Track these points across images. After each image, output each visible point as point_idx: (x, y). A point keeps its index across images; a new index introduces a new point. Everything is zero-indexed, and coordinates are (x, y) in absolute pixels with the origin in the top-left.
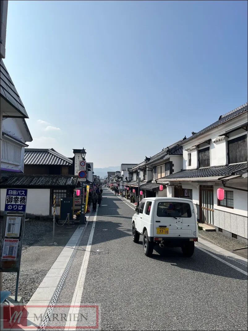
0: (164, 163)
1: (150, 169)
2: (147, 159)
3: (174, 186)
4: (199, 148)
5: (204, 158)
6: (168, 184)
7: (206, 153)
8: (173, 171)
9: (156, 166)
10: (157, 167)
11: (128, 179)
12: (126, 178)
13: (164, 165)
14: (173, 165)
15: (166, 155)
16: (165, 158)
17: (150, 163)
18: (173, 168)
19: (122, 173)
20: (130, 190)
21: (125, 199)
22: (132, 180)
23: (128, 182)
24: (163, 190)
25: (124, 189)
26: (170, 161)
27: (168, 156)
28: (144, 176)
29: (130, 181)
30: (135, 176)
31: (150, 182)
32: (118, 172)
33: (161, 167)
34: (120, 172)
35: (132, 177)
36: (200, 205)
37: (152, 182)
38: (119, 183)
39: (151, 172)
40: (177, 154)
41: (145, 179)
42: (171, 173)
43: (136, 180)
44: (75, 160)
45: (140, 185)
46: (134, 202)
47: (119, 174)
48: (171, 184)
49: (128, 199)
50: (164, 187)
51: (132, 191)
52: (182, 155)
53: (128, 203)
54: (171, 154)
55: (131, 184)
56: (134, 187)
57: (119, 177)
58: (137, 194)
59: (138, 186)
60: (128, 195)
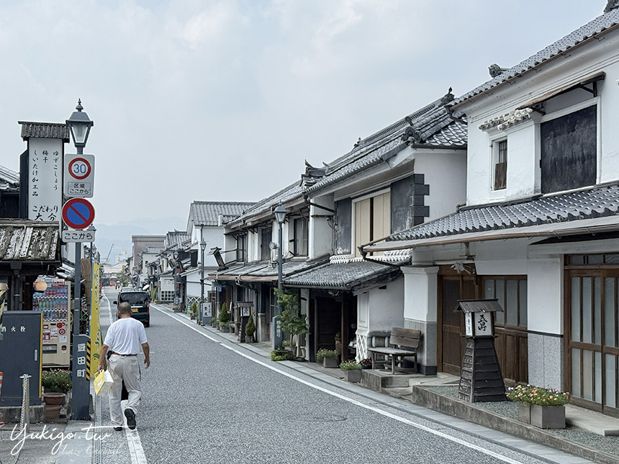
0: (389, 182)
1: (321, 212)
2: (311, 172)
3: (436, 270)
4: (544, 114)
5: (567, 154)
6: (408, 263)
7: (577, 133)
8: (426, 212)
9: (349, 200)
10: (354, 201)
11: (223, 256)
12: (217, 254)
13: (389, 190)
14: (426, 190)
15: (402, 148)
17: (326, 187)
18: (427, 201)
19: (196, 235)
20: (235, 294)
21: (215, 330)
22: (238, 260)
23: (223, 267)
24: (389, 286)
25: (206, 295)
26: (416, 172)
27: (407, 154)
28: (294, 241)
29: (233, 264)
30: (253, 243)
31: (324, 260)
32: (177, 233)
33: (372, 199)
34: (184, 234)
35: (237, 250)
36: (566, 337)
37: (333, 260)
38: (182, 275)
39: (324, 223)
40: (442, 147)
41: (300, 251)
42: (418, 220)
43: (256, 259)
44: (31, 164)
45: (285, 272)
46: (255, 341)
47: (181, 240)
48: (425, 258)
49: (226, 330)
50: (391, 276)
51: (240, 299)
52: (465, 148)
53: (229, 342)
54: (421, 144)
55: (238, 274)
56: (253, 283)
57: (182, 254)
58: (265, 309)
59: (276, 278)
60: (226, 318)
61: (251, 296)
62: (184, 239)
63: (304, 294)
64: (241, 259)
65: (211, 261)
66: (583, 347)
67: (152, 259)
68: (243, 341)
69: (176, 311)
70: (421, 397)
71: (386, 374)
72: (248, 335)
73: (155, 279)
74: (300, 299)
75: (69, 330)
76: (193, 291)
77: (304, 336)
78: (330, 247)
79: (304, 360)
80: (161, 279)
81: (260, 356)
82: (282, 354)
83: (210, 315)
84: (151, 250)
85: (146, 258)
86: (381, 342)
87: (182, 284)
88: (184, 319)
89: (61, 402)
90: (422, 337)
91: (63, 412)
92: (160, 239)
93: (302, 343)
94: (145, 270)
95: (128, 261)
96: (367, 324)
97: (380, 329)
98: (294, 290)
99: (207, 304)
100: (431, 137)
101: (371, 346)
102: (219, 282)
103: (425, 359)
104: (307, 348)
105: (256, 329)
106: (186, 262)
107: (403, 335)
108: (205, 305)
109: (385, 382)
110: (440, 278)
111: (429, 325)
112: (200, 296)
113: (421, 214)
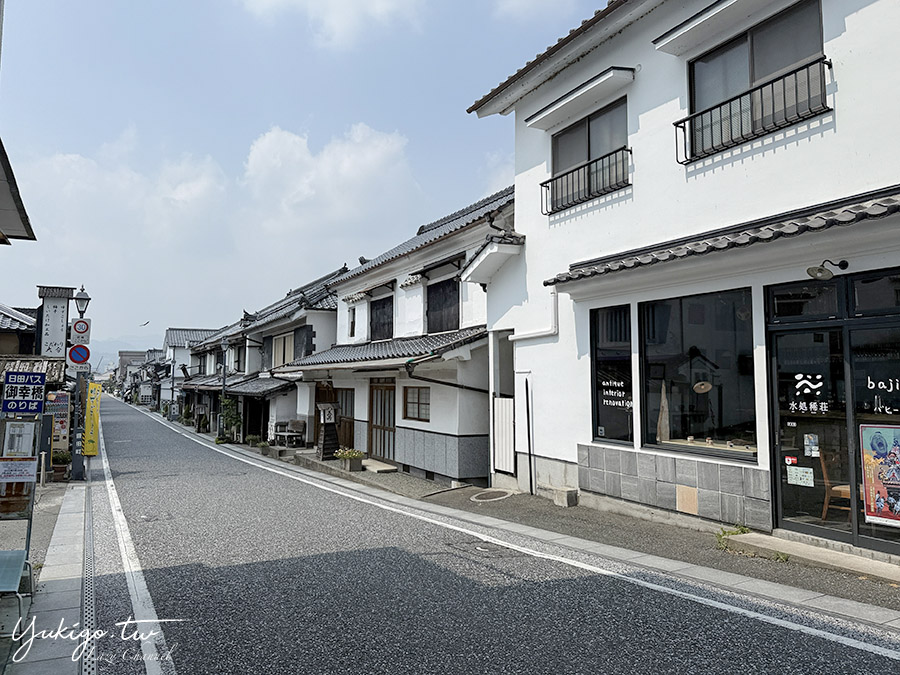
0: (292, 329)
1: (254, 344)
2: (248, 317)
3: (315, 384)
4: (371, 297)
5: (382, 320)
6: (300, 380)
7: (385, 310)
8: (314, 347)
9: (271, 337)
11: (189, 371)
12: (184, 369)
13: (293, 333)
14: (314, 335)
15: (298, 309)
16: (294, 318)
17: (257, 328)
18: (314, 341)
19: (170, 353)
20: (196, 398)
21: (180, 424)
22: (200, 373)
23: (188, 378)
24: (289, 394)
25: (175, 399)
26: (308, 323)
27: (302, 313)
28: (238, 361)
29: (195, 376)
30: (211, 361)
31: (255, 376)
32: (155, 350)
33: (284, 338)
34: (161, 351)
35: (200, 366)
36: (370, 422)
37: (261, 376)
38: (158, 384)
39: (256, 351)
40: (323, 309)
41: (241, 369)
42: (308, 353)
43: (212, 373)
44: (45, 314)
45: (228, 384)
46: (208, 431)
47: (158, 356)
48: (309, 378)
49: (188, 424)
50: (290, 387)
51: (199, 402)
52: (336, 310)
53: (189, 433)
54: (310, 307)
55: (198, 384)
56: (208, 391)
57: (158, 367)
58: (216, 408)
59: (221, 388)
60: (189, 415)
61: (206, 400)
62: (162, 355)
63: (241, 399)
64: (202, 372)
65: (179, 373)
66: (377, 427)
67: (135, 370)
68: (199, 432)
69: (152, 410)
70: (298, 461)
71: (283, 448)
72: (203, 427)
73: (137, 386)
74: (237, 402)
75: (68, 426)
76: (166, 395)
77: (239, 426)
78: (260, 367)
79: (239, 443)
80: (141, 386)
81: (208, 441)
82: (223, 439)
83: (177, 413)
84: (135, 363)
85: (129, 369)
86: (283, 429)
87: (157, 390)
88: (158, 417)
89: (65, 470)
90: (305, 424)
91: (66, 476)
92: (142, 354)
93: (238, 432)
94: (129, 378)
95: (115, 371)
96: (274, 418)
97: (283, 420)
98: (234, 397)
99: (176, 406)
100: (317, 303)
101: (276, 431)
102: (184, 390)
103: (307, 438)
104: (241, 435)
105: (209, 423)
106: (162, 373)
107: (295, 424)
108: (173, 406)
109: (281, 453)
110: (317, 389)
111: (309, 417)
112: (170, 399)
113: (310, 349)
